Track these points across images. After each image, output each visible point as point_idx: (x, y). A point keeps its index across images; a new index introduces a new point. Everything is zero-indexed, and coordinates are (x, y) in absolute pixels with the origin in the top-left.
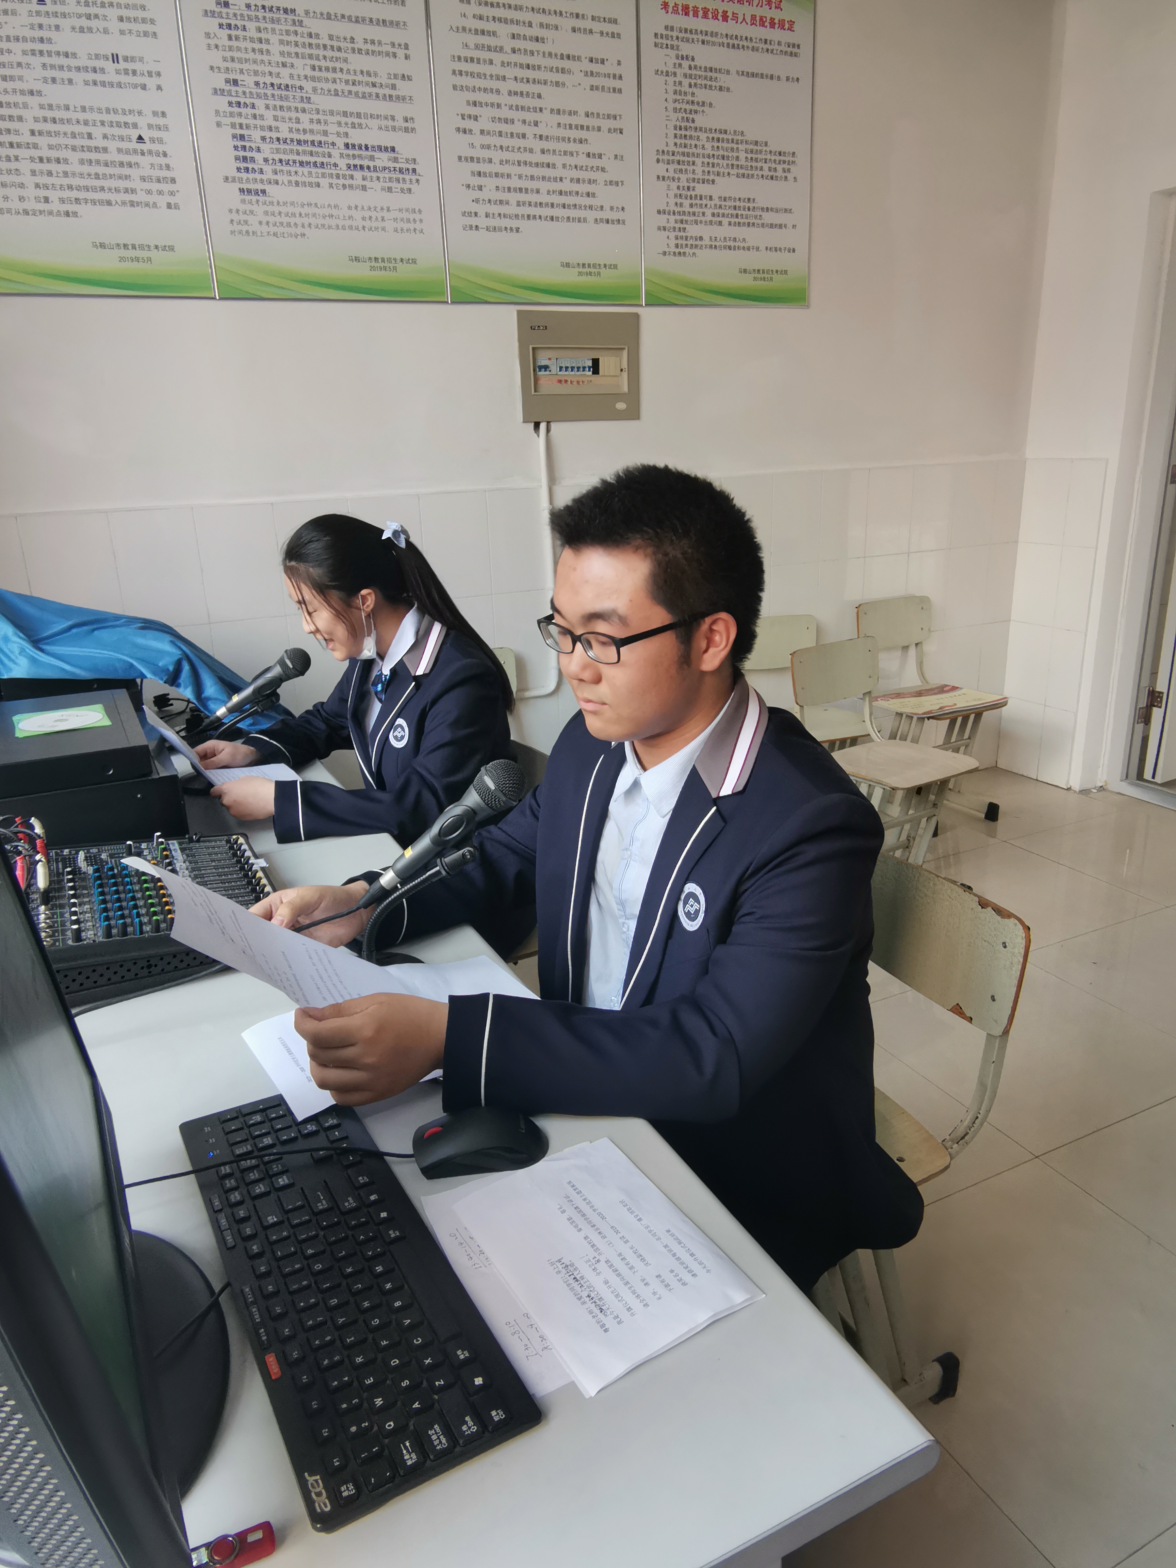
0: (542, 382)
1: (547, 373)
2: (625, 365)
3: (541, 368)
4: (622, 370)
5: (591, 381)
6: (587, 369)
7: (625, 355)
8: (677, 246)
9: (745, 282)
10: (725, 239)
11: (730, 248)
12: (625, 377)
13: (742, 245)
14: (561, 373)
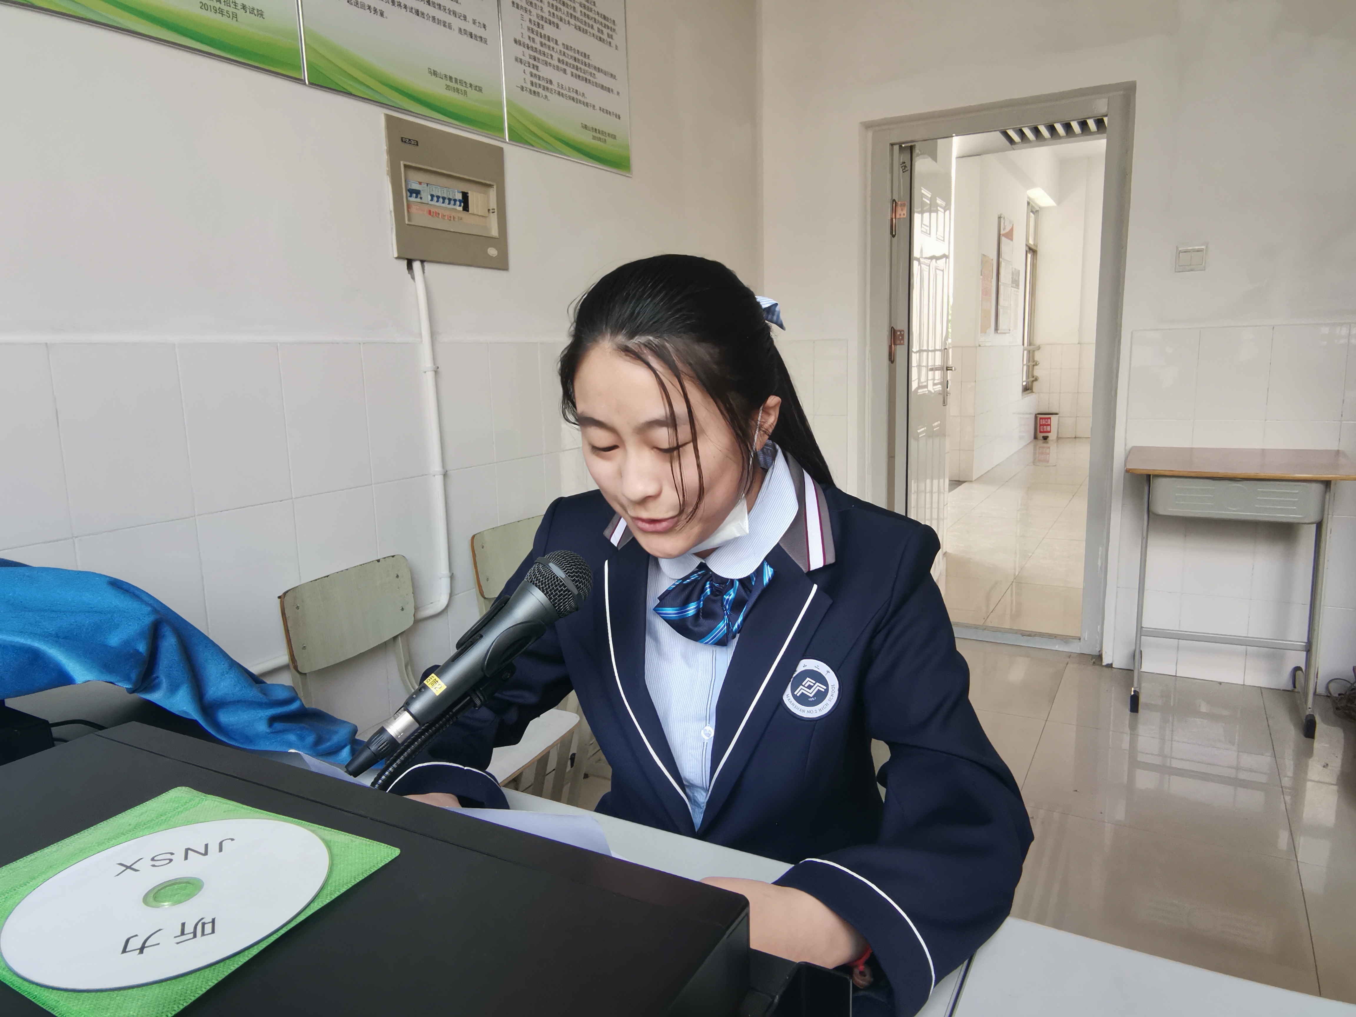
0: (414, 209)
1: (418, 200)
2: (493, 204)
3: (413, 192)
4: (490, 211)
5: (462, 219)
6: (458, 203)
7: (493, 193)
8: (532, 83)
9: (586, 138)
10: (569, 89)
11: (573, 99)
12: (494, 219)
13: (582, 99)
14: (434, 203)
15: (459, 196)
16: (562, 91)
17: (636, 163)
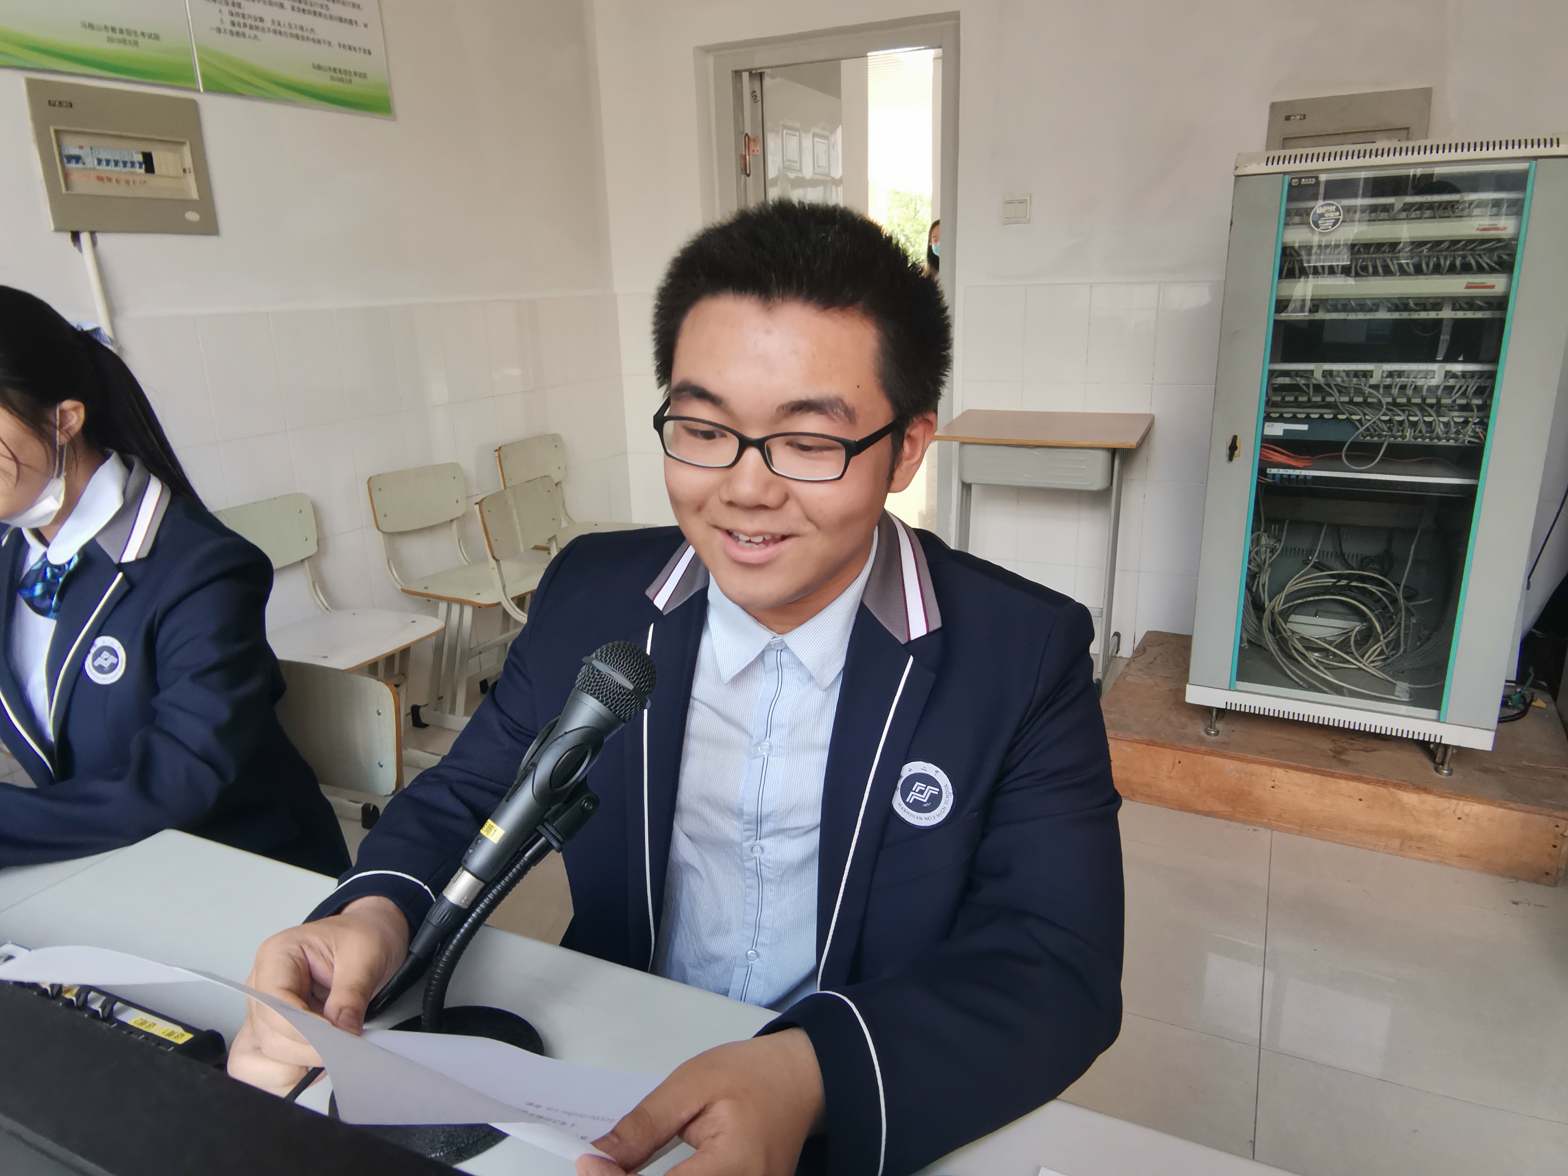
0: (75, 178)
1: (80, 165)
2: (188, 163)
3: (70, 158)
4: (184, 171)
5: (145, 182)
6: (137, 165)
7: (186, 150)
8: (233, 24)
9: (322, 81)
10: (290, 25)
11: (297, 37)
12: (191, 178)
13: (311, 36)
14: (101, 167)
15: (140, 158)
16: (278, 28)
17: (400, 103)
